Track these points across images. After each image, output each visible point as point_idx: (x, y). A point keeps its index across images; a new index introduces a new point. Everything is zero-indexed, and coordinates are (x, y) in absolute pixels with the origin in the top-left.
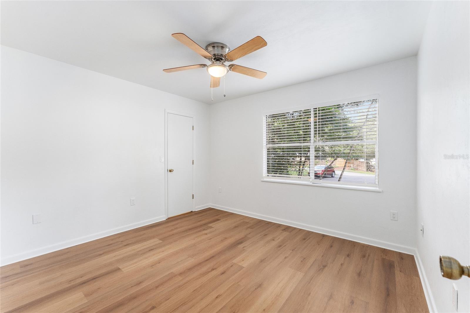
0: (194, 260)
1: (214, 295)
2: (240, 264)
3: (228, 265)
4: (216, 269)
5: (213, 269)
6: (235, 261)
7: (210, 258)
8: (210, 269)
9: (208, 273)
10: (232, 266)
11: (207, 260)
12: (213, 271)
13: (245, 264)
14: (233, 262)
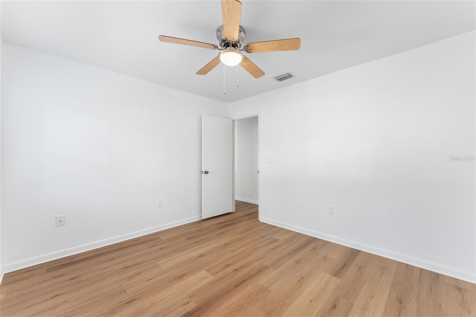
0: (260, 283)
1: (236, 253)
2: (208, 274)
3: (221, 274)
4: (234, 270)
5: (237, 270)
6: (212, 278)
7: (240, 284)
8: (239, 270)
9: (242, 266)
10: (217, 272)
11: (244, 281)
12: (237, 268)
13: (203, 273)
14: (214, 277)
